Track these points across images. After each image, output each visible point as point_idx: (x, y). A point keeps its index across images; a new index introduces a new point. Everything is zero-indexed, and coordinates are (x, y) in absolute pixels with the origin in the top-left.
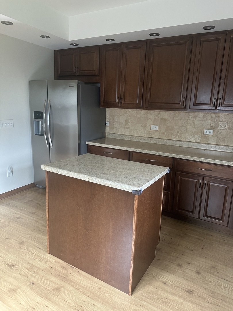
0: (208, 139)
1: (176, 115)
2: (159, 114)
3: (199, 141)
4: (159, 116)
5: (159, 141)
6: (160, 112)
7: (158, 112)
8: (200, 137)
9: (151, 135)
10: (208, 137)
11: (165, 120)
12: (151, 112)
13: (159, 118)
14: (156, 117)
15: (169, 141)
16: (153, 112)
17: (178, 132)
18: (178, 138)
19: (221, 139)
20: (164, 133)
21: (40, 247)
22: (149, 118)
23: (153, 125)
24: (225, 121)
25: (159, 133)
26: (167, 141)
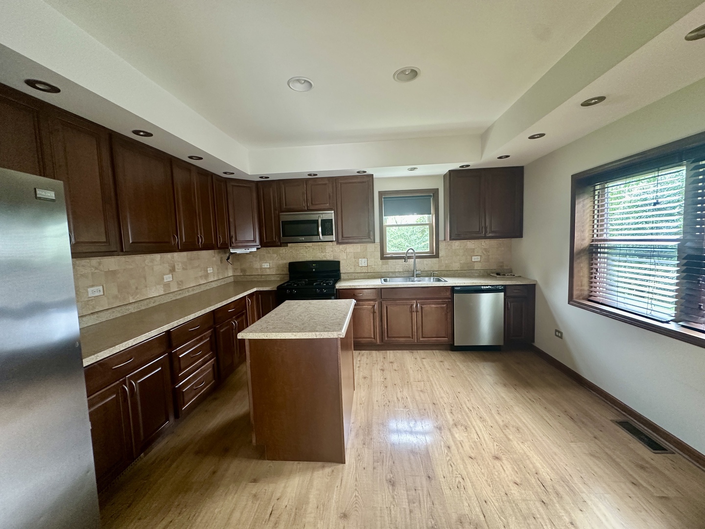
0: (169, 287)
1: (128, 262)
2: (100, 263)
3: (162, 292)
4: (101, 267)
5: (114, 312)
6: (102, 260)
7: (98, 260)
8: (162, 286)
9: (94, 308)
10: (169, 284)
11: (114, 273)
12: (83, 261)
13: (101, 271)
14: (96, 271)
15: (130, 307)
16: (88, 261)
17: (137, 288)
18: (139, 297)
19: (180, 283)
20: (116, 297)
21: (339, 480)
22: (82, 275)
23: (93, 286)
24: (179, 262)
25: (108, 299)
26: (128, 307)
